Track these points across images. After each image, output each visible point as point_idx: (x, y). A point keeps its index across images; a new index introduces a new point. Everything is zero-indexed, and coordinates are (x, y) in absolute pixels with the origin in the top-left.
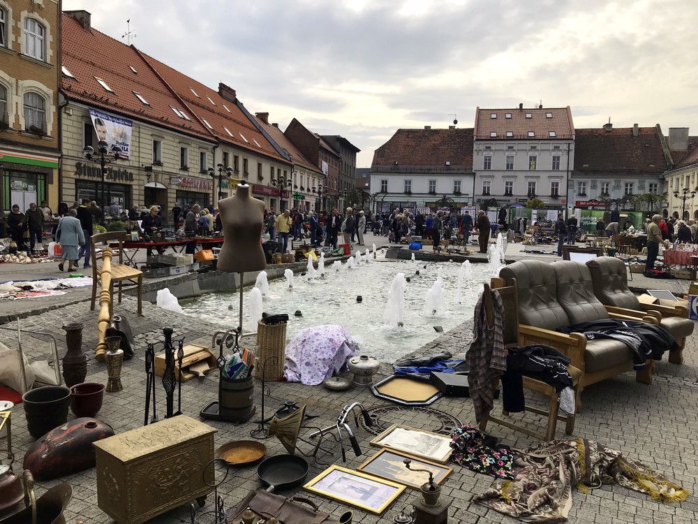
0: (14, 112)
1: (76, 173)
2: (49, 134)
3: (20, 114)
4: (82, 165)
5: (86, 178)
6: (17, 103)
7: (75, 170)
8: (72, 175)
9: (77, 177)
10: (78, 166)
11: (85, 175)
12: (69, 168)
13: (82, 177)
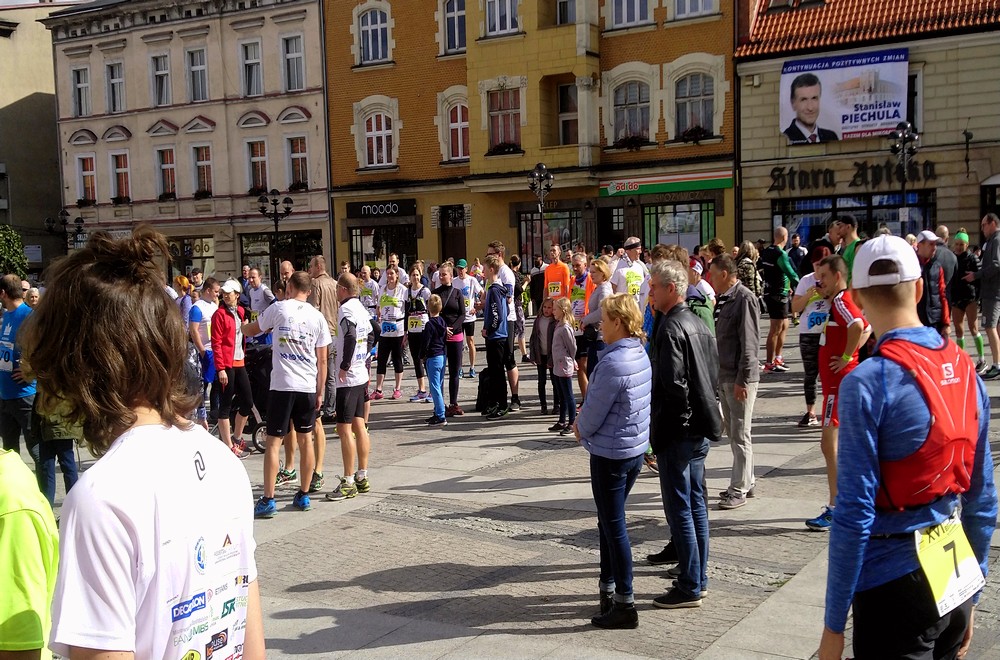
0: (658, 116)
1: (772, 189)
2: (716, 132)
3: (666, 116)
4: (787, 171)
5: (796, 193)
6: (661, 101)
7: (770, 182)
8: (764, 193)
9: (775, 195)
10: (777, 174)
11: (794, 188)
12: (756, 182)
13: (787, 193)
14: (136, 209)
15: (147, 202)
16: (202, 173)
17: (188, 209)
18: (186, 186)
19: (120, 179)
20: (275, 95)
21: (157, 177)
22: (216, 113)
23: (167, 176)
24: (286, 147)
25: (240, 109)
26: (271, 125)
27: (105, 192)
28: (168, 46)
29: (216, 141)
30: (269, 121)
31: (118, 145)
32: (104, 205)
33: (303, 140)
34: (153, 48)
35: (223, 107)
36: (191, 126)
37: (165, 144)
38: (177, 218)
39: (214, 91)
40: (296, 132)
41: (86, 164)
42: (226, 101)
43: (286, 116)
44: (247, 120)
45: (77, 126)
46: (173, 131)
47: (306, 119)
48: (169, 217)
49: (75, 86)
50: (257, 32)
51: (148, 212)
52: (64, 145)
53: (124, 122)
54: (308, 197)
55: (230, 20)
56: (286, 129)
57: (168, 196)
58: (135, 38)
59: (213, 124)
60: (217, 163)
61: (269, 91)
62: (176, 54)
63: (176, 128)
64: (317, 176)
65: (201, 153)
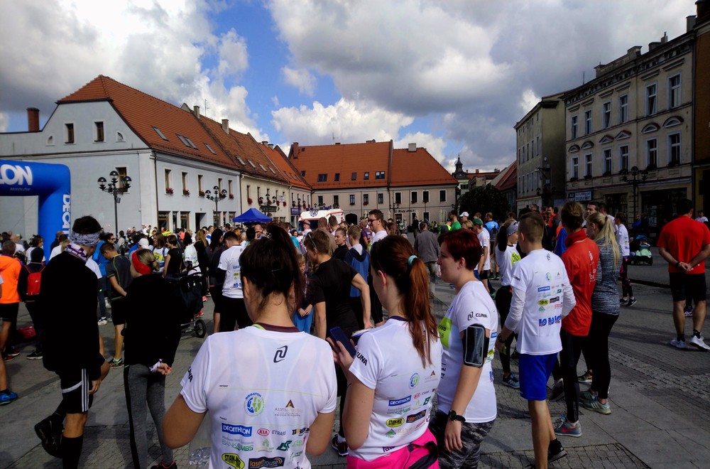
14: (594, 181)
15: (598, 177)
16: (625, 160)
17: (616, 180)
18: (616, 167)
19: (589, 166)
20: (663, 112)
21: (604, 164)
22: (632, 128)
23: (608, 163)
24: (668, 141)
25: (645, 123)
26: (660, 130)
27: (582, 173)
28: (611, 97)
29: (631, 142)
30: (658, 127)
31: (588, 150)
32: (581, 180)
33: (678, 135)
34: (604, 99)
35: (635, 124)
36: (620, 136)
37: (607, 147)
38: (611, 184)
39: (631, 116)
40: (673, 131)
41: (576, 160)
42: (637, 120)
43: (669, 122)
44: (647, 128)
45: (572, 144)
46: (611, 140)
47: (680, 123)
48: (607, 184)
49: (573, 126)
50: (655, 78)
51: (598, 182)
52: (567, 153)
53: (591, 139)
54: (680, 169)
55: (641, 76)
56: (668, 131)
57: (608, 173)
58: (597, 97)
59: (630, 133)
60: (631, 154)
61: (660, 110)
62: (614, 100)
63: (613, 138)
64: (686, 155)
65: (624, 149)
